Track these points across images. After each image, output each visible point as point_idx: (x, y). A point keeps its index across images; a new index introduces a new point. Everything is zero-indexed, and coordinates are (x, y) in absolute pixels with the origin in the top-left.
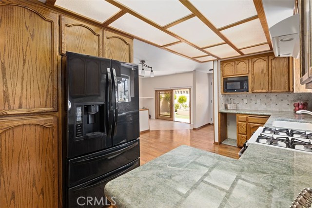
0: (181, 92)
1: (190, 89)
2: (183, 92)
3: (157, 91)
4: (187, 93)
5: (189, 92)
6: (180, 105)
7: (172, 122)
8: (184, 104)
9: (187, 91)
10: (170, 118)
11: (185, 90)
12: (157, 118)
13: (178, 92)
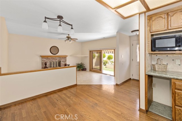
0: (108, 52)
1: (114, 50)
2: (109, 52)
3: (91, 51)
4: (112, 53)
5: (113, 52)
6: (108, 61)
7: (101, 74)
8: (111, 60)
9: (112, 52)
10: (100, 71)
11: (111, 51)
12: (90, 71)
13: (106, 52)
